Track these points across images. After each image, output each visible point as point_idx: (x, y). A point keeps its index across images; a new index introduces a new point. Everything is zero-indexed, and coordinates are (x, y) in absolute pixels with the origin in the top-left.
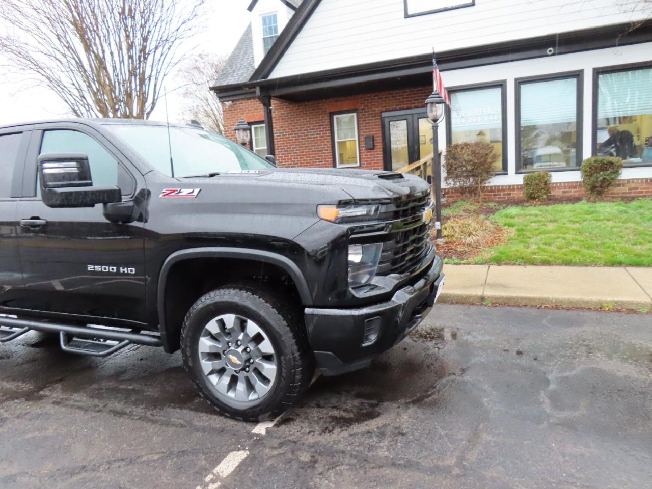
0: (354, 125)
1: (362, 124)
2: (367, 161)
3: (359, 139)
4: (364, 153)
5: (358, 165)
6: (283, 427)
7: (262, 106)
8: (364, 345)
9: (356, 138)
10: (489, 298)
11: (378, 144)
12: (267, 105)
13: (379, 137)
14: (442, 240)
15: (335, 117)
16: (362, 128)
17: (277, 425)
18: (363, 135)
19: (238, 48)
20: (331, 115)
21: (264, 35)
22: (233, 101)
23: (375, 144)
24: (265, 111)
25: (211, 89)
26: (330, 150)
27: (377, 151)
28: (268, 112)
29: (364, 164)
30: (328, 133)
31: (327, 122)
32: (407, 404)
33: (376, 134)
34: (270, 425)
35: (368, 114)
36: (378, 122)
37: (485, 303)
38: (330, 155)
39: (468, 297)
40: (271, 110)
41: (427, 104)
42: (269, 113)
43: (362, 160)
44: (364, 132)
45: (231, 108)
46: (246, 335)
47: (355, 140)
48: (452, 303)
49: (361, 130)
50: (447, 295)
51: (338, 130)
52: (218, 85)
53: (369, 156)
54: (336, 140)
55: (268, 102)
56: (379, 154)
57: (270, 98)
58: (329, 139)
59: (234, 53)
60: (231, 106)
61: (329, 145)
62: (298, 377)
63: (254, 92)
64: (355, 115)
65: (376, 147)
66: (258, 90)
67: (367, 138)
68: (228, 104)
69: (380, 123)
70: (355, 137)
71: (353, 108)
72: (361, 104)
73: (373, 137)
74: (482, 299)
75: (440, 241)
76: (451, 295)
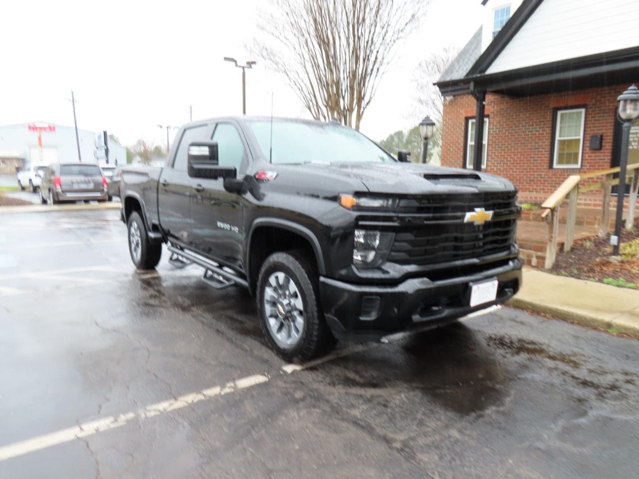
0: (580, 122)
1: (591, 121)
2: (590, 163)
3: (584, 137)
4: (587, 153)
5: (579, 166)
6: (306, 373)
7: (475, 101)
8: (362, 318)
9: (581, 137)
10: (617, 326)
11: (607, 144)
12: (480, 99)
13: (609, 136)
14: (619, 258)
15: (559, 113)
16: (590, 125)
17: (303, 370)
18: (589, 134)
19: (470, 43)
20: (555, 110)
21: (494, 28)
22: (454, 96)
23: (603, 144)
24: (477, 106)
25: (434, 84)
26: (548, 149)
27: (604, 153)
28: (480, 108)
29: (586, 166)
30: (548, 130)
31: (549, 117)
32: (417, 388)
33: (607, 133)
34: (297, 368)
35: (599, 110)
36: (611, 120)
37: (610, 331)
38: (547, 154)
39: (594, 320)
40: (484, 106)
41: (619, 101)
42: (482, 108)
43: (584, 161)
44: (591, 131)
45: (451, 102)
46: (290, 293)
47: (579, 140)
48: (572, 323)
49: (588, 128)
50: (568, 312)
51: (561, 128)
52: (442, 80)
53: (593, 158)
54: (557, 138)
55: (482, 96)
56: (606, 156)
57: (485, 93)
58: (548, 136)
59: (465, 49)
60: (451, 101)
61: (548, 143)
62: (315, 333)
63: (468, 88)
64: (583, 111)
65: (603, 148)
66: (472, 85)
67: (593, 137)
68: (449, 98)
69: (613, 121)
70: (579, 135)
71: (582, 103)
72: (592, 98)
73: (602, 136)
74: (609, 325)
75: (614, 259)
76: (573, 313)
